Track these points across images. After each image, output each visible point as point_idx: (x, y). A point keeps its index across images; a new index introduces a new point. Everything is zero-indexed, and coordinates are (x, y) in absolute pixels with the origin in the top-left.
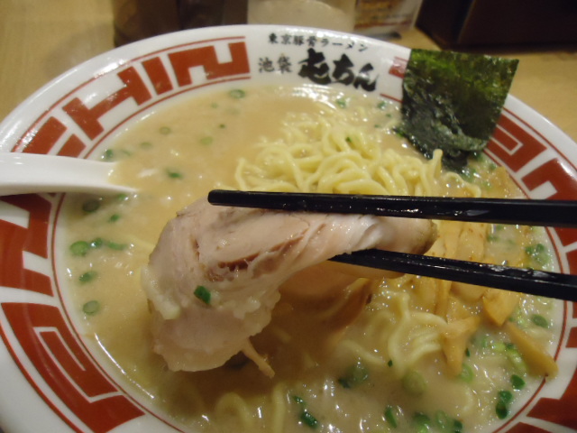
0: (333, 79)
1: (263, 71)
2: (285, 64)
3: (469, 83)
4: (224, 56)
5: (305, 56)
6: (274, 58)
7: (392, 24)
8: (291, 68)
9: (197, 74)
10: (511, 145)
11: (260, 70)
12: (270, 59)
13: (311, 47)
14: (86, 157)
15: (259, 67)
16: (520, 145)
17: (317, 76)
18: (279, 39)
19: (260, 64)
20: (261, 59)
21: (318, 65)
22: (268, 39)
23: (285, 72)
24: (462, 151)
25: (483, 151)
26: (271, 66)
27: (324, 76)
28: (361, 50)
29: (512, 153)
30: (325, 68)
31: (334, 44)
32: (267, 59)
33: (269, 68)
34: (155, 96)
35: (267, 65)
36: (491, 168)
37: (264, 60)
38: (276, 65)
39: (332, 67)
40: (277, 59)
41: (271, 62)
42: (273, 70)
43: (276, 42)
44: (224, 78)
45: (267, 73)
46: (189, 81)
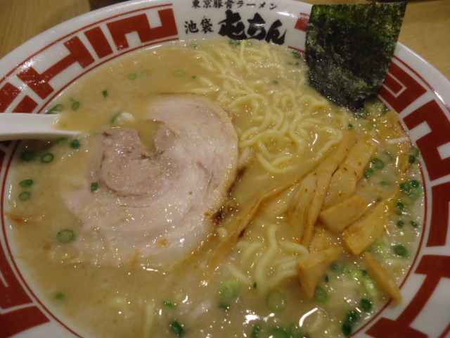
0: (248, 36)
1: (189, 32)
2: (207, 26)
3: (364, 28)
4: (155, 22)
5: (224, 17)
6: (198, 21)
8: (212, 28)
9: (133, 38)
10: (397, 88)
11: (187, 32)
12: (194, 22)
13: (228, 8)
14: (39, 112)
15: (185, 29)
16: (404, 88)
17: (234, 34)
18: (201, 4)
19: (186, 26)
20: (187, 23)
21: (235, 24)
22: (192, 5)
23: (208, 32)
26: (195, 28)
27: (241, 33)
28: (271, 9)
29: (396, 95)
30: (241, 26)
31: (248, 5)
32: (192, 22)
33: (194, 30)
34: (97, 60)
35: (191, 27)
37: (189, 23)
38: (200, 27)
39: (247, 25)
40: (200, 21)
41: (195, 24)
42: (197, 31)
43: (199, 7)
44: (156, 40)
45: (192, 34)
46: (126, 45)
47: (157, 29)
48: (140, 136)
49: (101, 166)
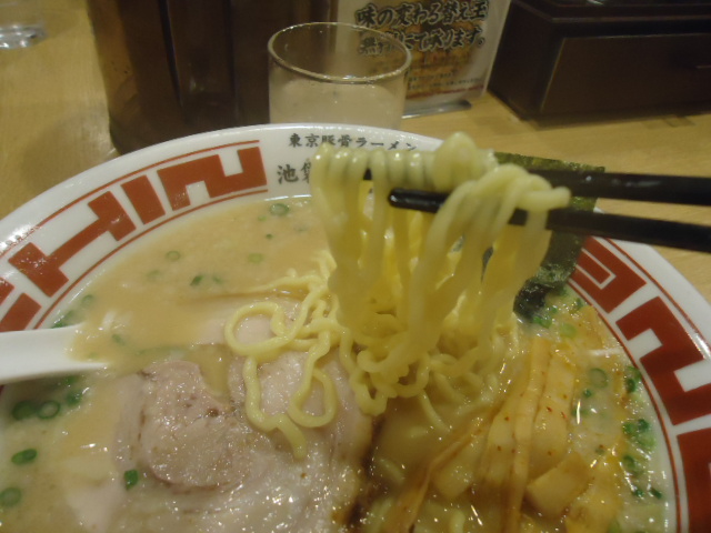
1: (283, 180)
4: (231, 165)
6: (297, 165)
7: (458, 91)
9: (197, 191)
10: (601, 276)
11: (280, 181)
12: (292, 167)
15: (278, 177)
16: (612, 276)
18: (303, 141)
19: (279, 173)
20: (280, 167)
22: (289, 142)
24: (539, 285)
25: (567, 282)
26: (293, 175)
29: (602, 286)
31: (373, 144)
32: (288, 166)
33: (292, 178)
34: (140, 226)
35: (288, 174)
36: (579, 306)
37: (285, 167)
38: (300, 174)
40: (302, 165)
41: (293, 170)
42: (296, 179)
43: (299, 145)
44: (233, 194)
45: (289, 184)
46: (187, 202)
47: (234, 178)
48: (202, 373)
49: (140, 436)
